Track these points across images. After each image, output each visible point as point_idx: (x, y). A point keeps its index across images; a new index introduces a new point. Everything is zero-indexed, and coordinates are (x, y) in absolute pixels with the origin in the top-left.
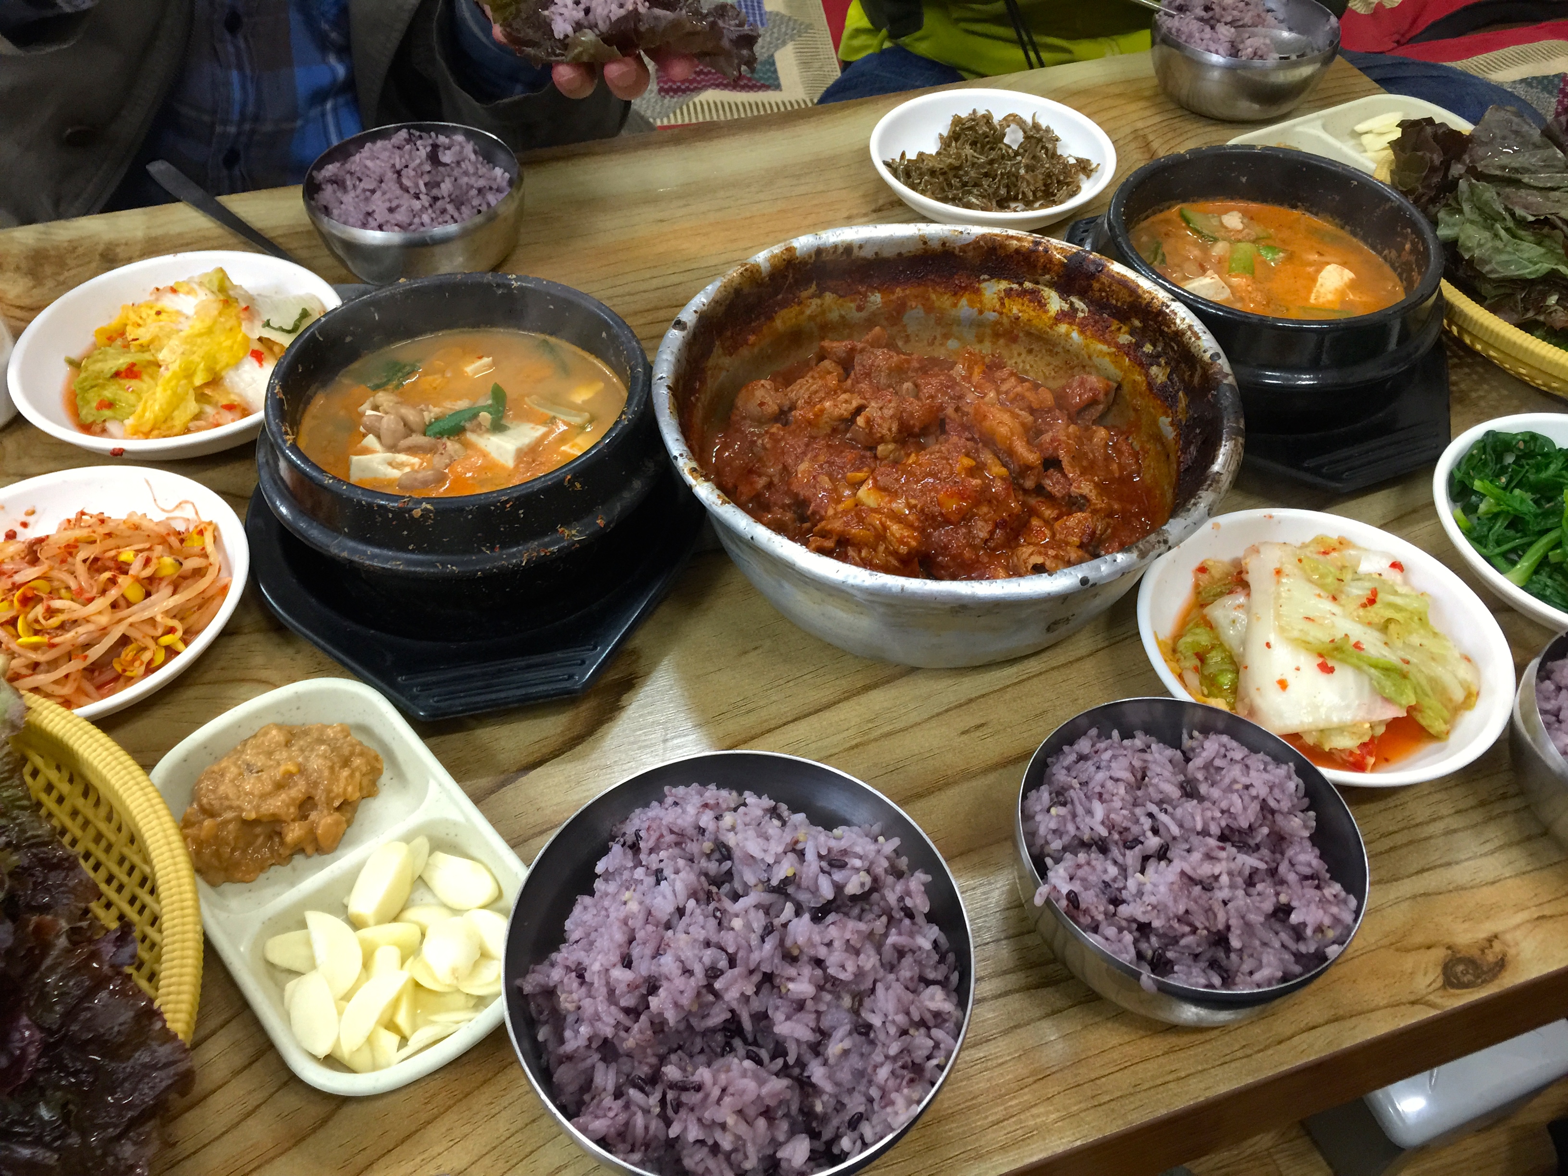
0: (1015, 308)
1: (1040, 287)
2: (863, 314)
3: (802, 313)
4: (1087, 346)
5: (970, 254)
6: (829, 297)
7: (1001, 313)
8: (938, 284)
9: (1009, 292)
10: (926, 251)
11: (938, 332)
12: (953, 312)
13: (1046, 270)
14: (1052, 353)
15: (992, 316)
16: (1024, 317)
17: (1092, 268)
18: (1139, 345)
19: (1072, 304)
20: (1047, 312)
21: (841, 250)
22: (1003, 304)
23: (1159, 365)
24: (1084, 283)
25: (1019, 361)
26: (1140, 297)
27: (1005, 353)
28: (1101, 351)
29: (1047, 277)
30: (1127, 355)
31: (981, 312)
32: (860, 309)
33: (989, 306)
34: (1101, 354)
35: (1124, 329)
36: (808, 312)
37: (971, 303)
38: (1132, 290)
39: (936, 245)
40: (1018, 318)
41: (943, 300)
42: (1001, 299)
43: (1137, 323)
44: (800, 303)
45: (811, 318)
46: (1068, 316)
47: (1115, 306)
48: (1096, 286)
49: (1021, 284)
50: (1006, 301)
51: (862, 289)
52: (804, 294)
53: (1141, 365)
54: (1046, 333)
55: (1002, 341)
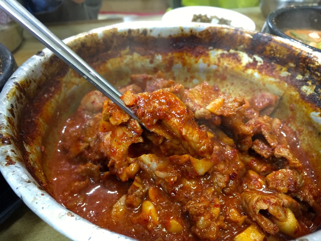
0: (225, 63)
1: (238, 52)
2: (152, 65)
3: (122, 61)
4: (263, 79)
5: (204, 36)
6: (136, 55)
7: (218, 66)
8: (189, 52)
9: (222, 55)
10: (183, 35)
11: (189, 76)
12: (196, 66)
13: (241, 42)
14: (243, 84)
15: (214, 67)
16: (230, 67)
17: (266, 40)
18: (293, 77)
19: (254, 59)
20: (241, 64)
21: (141, 32)
22: (219, 61)
23: (307, 85)
24: (261, 48)
25: (227, 89)
26: (294, 51)
27: (220, 86)
28: (271, 81)
29: (242, 46)
30: (286, 81)
31: (209, 65)
32: (151, 62)
33: (213, 62)
34: (271, 83)
35: (284, 69)
36: (125, 61)
37: (204, 61)
38: (289, 48)
39: (187, 32)
40: (226, 68)
41: (191, 59)
42: (219, 59)
43: (292, 65)
44: (121, 56)
45: (127, 65)
46: (253, 65)
47: (279, 58)
48: (268, 48)
49: (228, 51)
50: (221, 59)
51: (152, 52)
52: (123, 52)
53: (296, 86)
54: (241, 74)
55: (218, 80)
